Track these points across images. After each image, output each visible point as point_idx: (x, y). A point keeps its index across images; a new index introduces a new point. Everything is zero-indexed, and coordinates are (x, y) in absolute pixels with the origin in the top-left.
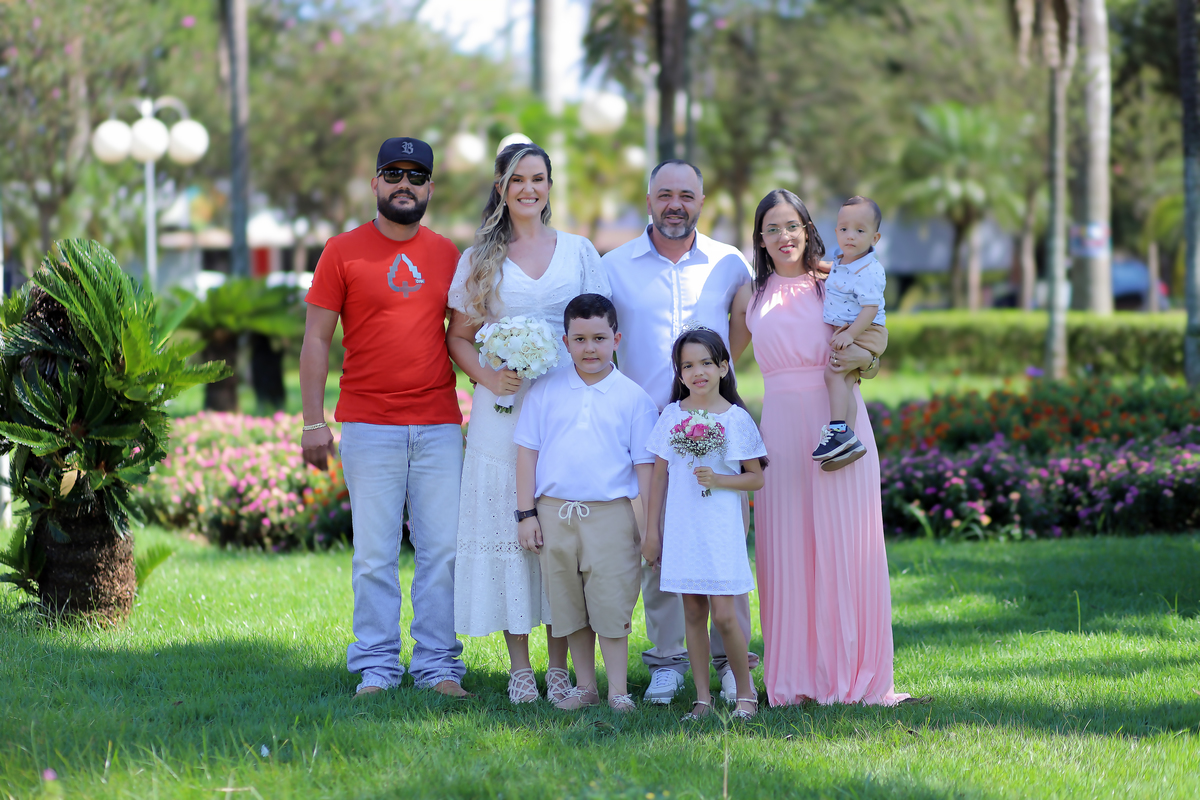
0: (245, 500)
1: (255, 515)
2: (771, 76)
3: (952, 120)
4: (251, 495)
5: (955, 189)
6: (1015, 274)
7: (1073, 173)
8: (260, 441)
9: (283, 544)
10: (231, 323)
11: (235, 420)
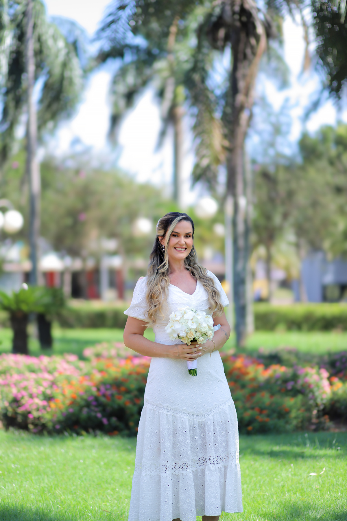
0: (20, 404)
4: (23, 402)
8: (32, 371)
9: (40, 428)
10: (24, 308)
11: (21, 358)
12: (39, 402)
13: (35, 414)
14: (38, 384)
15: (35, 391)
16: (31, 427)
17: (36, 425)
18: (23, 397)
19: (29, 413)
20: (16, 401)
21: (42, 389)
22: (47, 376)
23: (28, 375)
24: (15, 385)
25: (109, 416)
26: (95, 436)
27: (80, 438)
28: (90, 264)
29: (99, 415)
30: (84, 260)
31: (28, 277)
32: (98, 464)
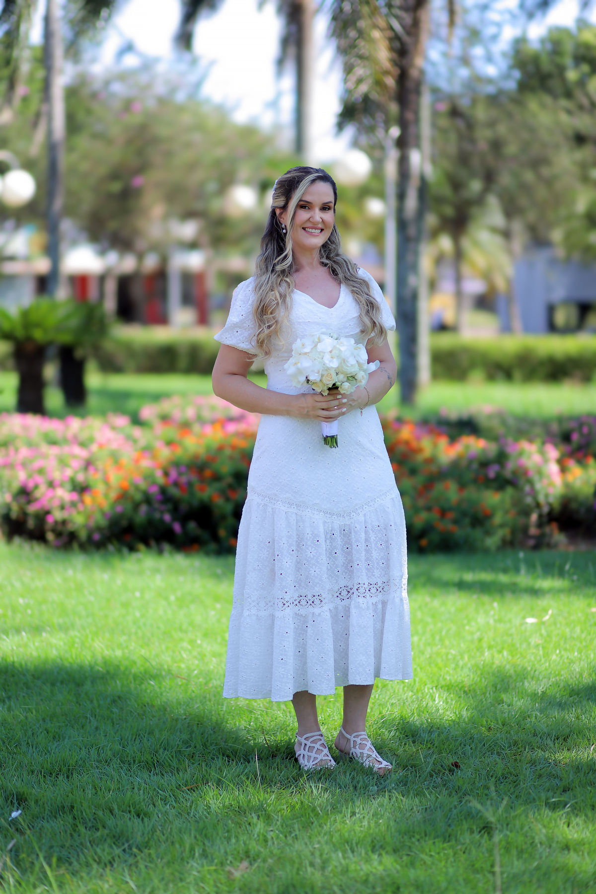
0: (32, 498)
4: (37, 494)
8: (53, 443)
9: (65, 539)
10: (38, 335)
11: (33, 422)
12: (63, 494)
13: (58, 515)
14: (63, 464)
15: (57, 475)
16: (50, 536)
17: (59, 534)
18: (36, 486)
19: (48, 513)
20: (25, 493)
21: (69, 473)
22: (77, 450)
23: (45, 448)
24: (24, 465)
25: (184, 520)
26: (160, 552)
27: (134, 556)
28: (151, 263)
29: (167, 517)
30: (140, 257)
31: (44, 284)
32: (166, 599)
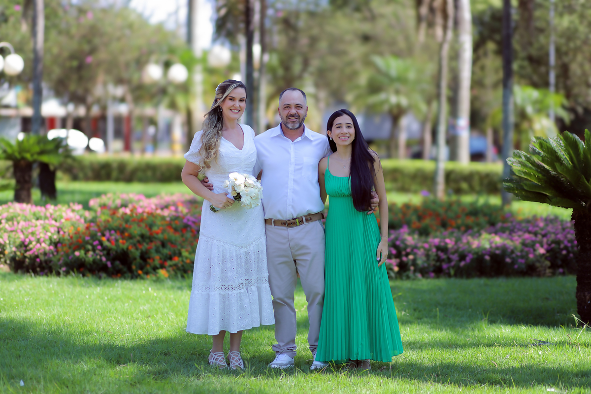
0: (28, 248)
1: (33, 256)
2: (304, 41)
3: (393, 65)
4: (31, 246)
5: (393, 99)
6: (421, 142)
7: (451, 94)
8: (38, 218)
10: (28, 157)
11: (27, 207)
12: (45, 246)
13: (42, 258)
14: (45, 230)
15: (42, 235)
16: (38, 269)
18: (30, 242)
19: (37, 257)
20: (24, 246)
21: (49, 235)
23: (34, 222)
24: (22, 231)
25: (113, 260)
26: (100, 278)
27: (85, 279)
28: (96, 111)
30: (89, 107)
32: (103, 299)
